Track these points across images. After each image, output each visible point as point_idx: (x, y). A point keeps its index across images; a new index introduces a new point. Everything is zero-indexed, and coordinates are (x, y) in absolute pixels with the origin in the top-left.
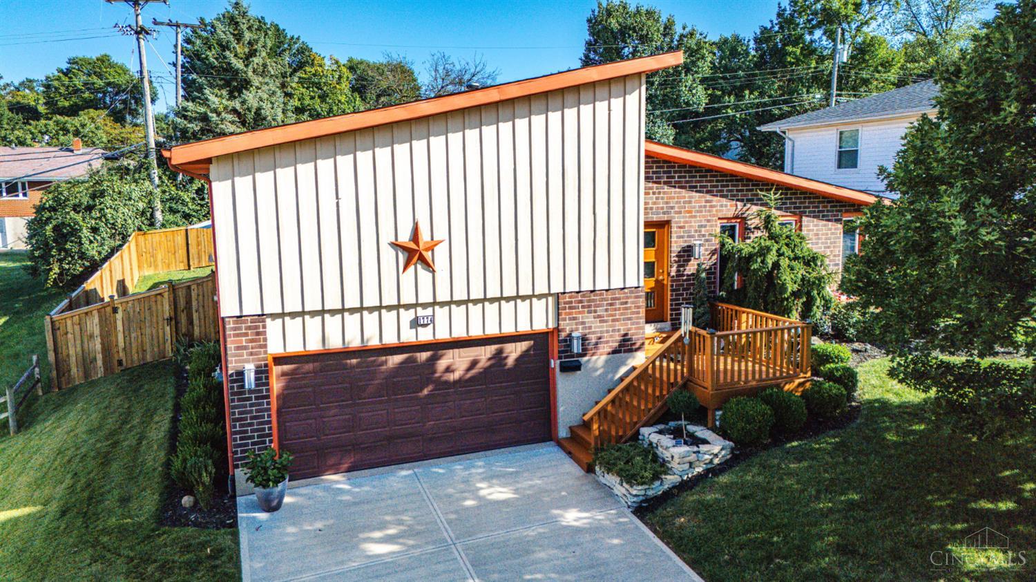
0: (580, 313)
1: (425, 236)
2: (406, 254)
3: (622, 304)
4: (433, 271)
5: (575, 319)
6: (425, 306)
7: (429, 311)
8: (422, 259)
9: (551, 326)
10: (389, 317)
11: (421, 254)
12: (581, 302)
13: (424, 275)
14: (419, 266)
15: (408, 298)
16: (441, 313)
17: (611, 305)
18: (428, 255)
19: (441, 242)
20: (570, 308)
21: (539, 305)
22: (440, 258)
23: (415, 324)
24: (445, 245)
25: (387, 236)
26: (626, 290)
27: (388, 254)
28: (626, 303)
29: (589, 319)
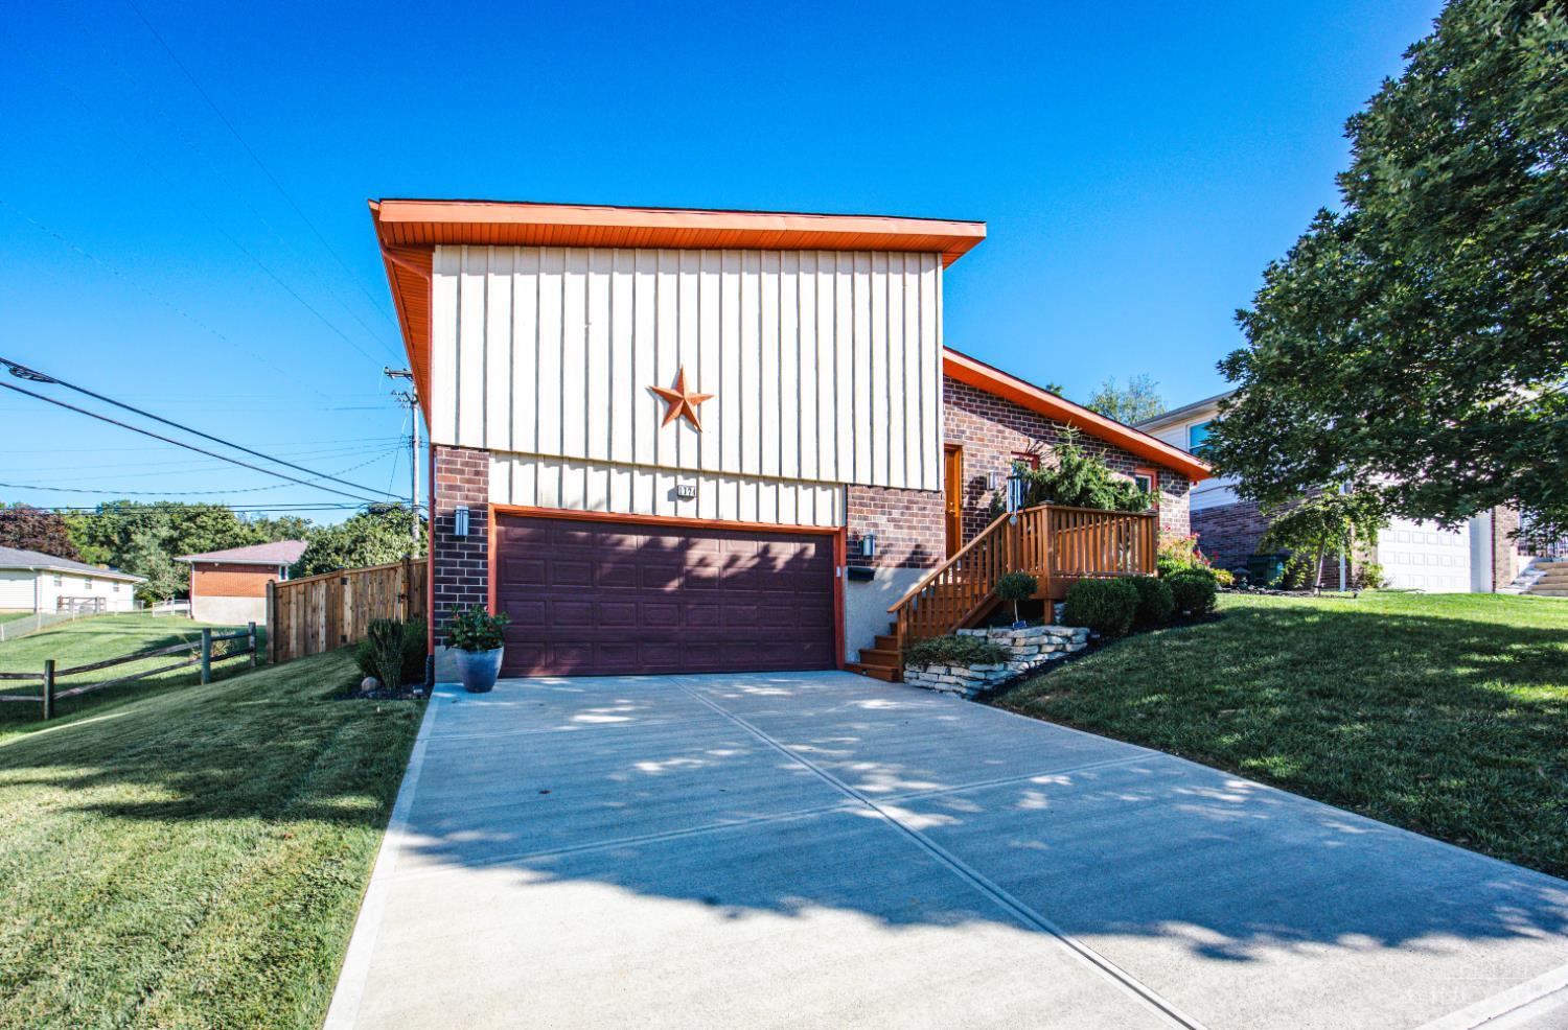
0: (872, 512)
1: (690, 388)
2: (668, 405)
3: (921, 509)
4: (700, 430)
5: (865, 518)
6: (687, 473)
7: (692, 482)
8: (686, 412)
9: (838, 524)
10: (643, 482)
11: (685, 404)
12: (873, 499)
13: (688, 435)
14: (682, 422)
15: (667, 460)
16: (707, 488)
17: (908, 508)
18: (694, 409)
19: (709, 397)
20: (861, 504)
21: (824, 497)
22: (708, 414)
23: (675, 495)
24: (714, 402)
25: (645, 380)
26: (925, 494)
27: (646, 402)
28: (924, 509)
29: (882, 520)
